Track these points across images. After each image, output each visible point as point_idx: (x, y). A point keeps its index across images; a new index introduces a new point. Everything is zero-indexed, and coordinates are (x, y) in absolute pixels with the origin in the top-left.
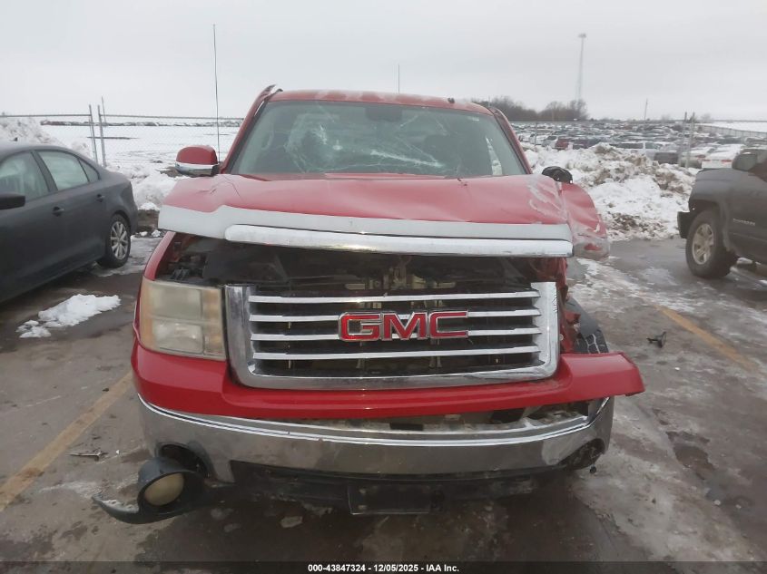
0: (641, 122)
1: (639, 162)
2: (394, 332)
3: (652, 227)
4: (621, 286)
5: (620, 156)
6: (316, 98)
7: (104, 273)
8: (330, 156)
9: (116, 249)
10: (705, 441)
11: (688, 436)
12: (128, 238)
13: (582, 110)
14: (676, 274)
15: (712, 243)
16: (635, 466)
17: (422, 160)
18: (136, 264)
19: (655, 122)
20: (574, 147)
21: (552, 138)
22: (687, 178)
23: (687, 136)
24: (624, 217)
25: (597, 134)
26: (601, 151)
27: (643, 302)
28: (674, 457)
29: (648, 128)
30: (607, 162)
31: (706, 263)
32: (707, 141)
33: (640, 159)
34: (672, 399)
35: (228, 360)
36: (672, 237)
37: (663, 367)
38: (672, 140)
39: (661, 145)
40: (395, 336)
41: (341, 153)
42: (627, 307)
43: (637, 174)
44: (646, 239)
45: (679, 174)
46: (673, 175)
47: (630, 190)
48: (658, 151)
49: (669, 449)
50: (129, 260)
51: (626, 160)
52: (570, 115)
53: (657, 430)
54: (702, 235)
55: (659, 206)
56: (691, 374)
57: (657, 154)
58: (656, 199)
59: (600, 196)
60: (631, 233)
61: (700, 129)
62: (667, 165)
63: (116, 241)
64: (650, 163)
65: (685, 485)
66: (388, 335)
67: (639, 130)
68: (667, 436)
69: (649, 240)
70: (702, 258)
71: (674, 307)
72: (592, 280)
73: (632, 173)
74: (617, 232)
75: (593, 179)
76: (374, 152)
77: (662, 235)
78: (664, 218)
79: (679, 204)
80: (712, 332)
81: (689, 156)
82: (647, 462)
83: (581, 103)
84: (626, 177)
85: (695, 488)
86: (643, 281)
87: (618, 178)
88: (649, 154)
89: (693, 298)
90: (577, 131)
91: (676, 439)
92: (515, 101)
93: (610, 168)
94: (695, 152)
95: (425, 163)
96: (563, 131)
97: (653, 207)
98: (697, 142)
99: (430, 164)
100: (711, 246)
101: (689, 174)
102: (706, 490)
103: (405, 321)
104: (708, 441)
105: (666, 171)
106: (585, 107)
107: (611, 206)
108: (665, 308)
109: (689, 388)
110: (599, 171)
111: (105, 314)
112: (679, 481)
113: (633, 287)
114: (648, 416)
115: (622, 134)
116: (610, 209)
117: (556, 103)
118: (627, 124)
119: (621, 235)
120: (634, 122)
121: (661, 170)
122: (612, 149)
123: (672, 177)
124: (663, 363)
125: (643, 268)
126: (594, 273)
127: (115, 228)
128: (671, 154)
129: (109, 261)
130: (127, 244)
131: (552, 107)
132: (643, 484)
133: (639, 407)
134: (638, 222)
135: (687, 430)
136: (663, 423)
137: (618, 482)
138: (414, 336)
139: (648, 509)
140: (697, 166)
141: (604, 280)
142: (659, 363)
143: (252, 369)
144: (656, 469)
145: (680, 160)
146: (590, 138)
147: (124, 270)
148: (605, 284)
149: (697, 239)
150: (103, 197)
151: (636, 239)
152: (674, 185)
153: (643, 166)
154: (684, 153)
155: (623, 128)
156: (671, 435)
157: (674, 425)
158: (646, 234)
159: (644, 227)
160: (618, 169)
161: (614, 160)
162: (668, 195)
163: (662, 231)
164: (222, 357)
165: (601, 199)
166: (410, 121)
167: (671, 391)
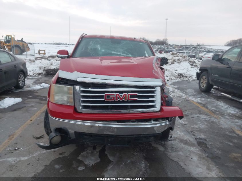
0: (184, 46)
1: (184, 57)
2: (119, 99)
3: (188, 77)
4: (180, 94)
5: (179, 55)
6: (97, 37)
7: (16, 91)
8: (101, 53)
9: (20, 83)
10: (206, 140)
11: (201, 139)
12: (24, 79)
13: (167, 42)
14: (196, 91)
15: (206, 82)
16: (186, 148)
17: (126, 54)
18: (27, 88)
19: (188, 46)
20: (165, 53)
21: (158, 50)
22: (198, 63)
23: (198, 50)
24: (180, 74)
25: (171, 49)
26: (173, 54)
27: (186, 99)
28: (197, 145)
29: (186, 47)
30: (175, 57)
31: (205, 88)
32: (203, 52)
33: (185, 57)
34: (196, 128)
35: (74, 106)
36: (194, 80)
37: (193, 119)
38: (193, 51)
39: (190, 53)
40: (119, 100)
41: (104, 52)
42: (182, 101)
43: (184, 61)
44: (187, 81)
45: (196, 61)
46: (194, 61)
47: (182, 66)
48: (189, 54)
49: (195, 142)
50: (25, 87)
51: (181, 57)
52: (163, 43)
53: (192, 137)
54: (203, 79)
55: (190, 71)
56: (201, 120)
57: (189, 55)
58: (190, 69)
59: (173, 68)
60: (182, 79)
61: (201, 48)
62: (193, 58)
63: (20, 80)
64: (188, 58)
65: (201, 153)
66: (117, 99)
67: (183, 48)
68: (195, 139)
69: (188, 81)
70: (203, 86)
71: (196, 101)
72: (171, 93)
73: (182, 61)
74: (178, 78)
75: (170, 62)
76: (113, 52)
77: (191, 79)
78: (192, 74)
79: (196, 70)
80: (207, 108)
81: (199, 56)
82: (189, 147)
83: (166, 40)
84: (181, 62)
85: (203, 154)
86: (186, 93)
87: (178, 62)
88: (187, 55)
89: (201, 98)
90: (165, 48)
91: (197, 140)
92: (146, 39)
93: (176, 59)
94: (200, 55)
95: (127, 55)
96: (161, 48)
97: (189, 71)
98: (201, 52)
99: (129, 56)
100: (206, 83)
101: (199, 61)
102: (207, 155)
103: (121, 96)
104: (207, 140)
105: (192, 60)
106: (168, 41)
107: (176, 70)
108: (193, 101)
109: (201, 124)
110: (172, 60)
111: (17, 104)
112: (199, 152)
113: (183, 95)
114: (189, 133)
115: (179, 49)
116: (176, 72)
117: (159, 39)
118: (180, 46)
119: (179, 79)
120: (182, 46)
121: (191, 60)
122: (176, 53)
123: (194, 62)
124: (193, 117)
125: (186, 89)
126: (172, 91)
127: (20, 76)
128: (193, 55)
129: (18, 87)
130: (24, 81)
131: (157, 41)
132: (188, 153)
133: (186, 130)
134: (184, 75)
135: (201, 137)
136: (194, 135)
137: (181, 153)
138: (123, 100)
139: (190, 161)
140: (201, 59)
141: (175, 93)
142: (192, 117)
143: (81, 107)
144: (192, 149)
145: (196, 57)
146: (169, 50)
147: (23, 90)
148: (175, 94)
149: (202, 81)
150: (16, 66)
151: (184, 81)
152: (194, 64)
153: (186, 58)
154: (198, 55)
155: (179, 47)
156: (196, 139)
157: (197, 136)
158: (187, 79)
159: (186, 77)
160: (178, 59)
161: (177, 57)
162: (193, 67)
163: (191, 78)
164: (73, 105)
165: (173, 69)
166: (123, 44)
167: (196, 126)
